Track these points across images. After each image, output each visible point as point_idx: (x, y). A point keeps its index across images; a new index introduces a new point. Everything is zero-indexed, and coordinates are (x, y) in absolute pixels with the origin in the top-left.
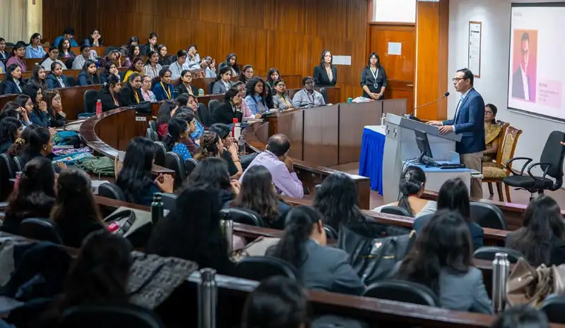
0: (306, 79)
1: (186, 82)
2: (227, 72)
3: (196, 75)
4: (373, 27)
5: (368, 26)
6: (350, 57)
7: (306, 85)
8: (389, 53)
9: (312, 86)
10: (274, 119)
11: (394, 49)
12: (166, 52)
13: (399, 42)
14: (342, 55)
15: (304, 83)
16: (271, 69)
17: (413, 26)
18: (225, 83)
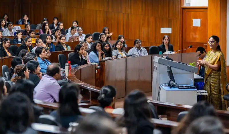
0: (136, 41)
1: (63, 43)
2: (90, 37)
3: (73, 39)
4: (184, 10)
5: (181, 9)
6: (171, 28)
7: (136, 44)
8: (193, 26)
9: (140, 45)
10: (103, 63)
11: (197, 23)
12: (63, 27)
13: (199, 18)
14: (166, 27)
15: (135, 44)
16: (119, 36)
17: (206, 8)
18: (88, 44)
